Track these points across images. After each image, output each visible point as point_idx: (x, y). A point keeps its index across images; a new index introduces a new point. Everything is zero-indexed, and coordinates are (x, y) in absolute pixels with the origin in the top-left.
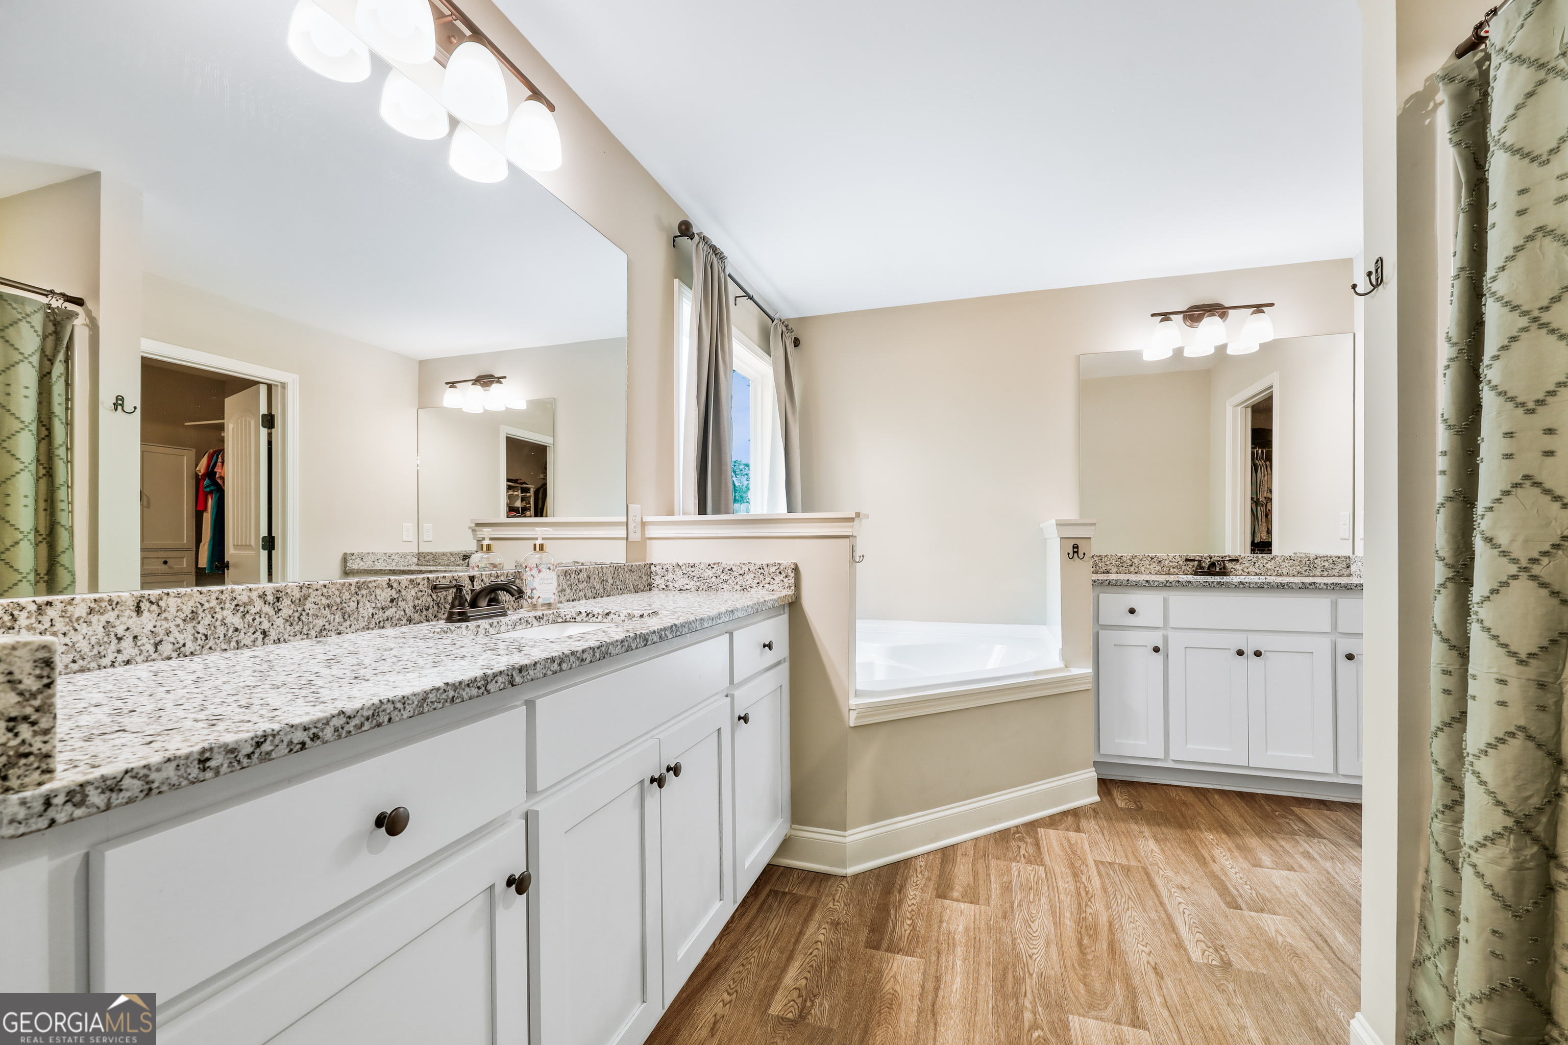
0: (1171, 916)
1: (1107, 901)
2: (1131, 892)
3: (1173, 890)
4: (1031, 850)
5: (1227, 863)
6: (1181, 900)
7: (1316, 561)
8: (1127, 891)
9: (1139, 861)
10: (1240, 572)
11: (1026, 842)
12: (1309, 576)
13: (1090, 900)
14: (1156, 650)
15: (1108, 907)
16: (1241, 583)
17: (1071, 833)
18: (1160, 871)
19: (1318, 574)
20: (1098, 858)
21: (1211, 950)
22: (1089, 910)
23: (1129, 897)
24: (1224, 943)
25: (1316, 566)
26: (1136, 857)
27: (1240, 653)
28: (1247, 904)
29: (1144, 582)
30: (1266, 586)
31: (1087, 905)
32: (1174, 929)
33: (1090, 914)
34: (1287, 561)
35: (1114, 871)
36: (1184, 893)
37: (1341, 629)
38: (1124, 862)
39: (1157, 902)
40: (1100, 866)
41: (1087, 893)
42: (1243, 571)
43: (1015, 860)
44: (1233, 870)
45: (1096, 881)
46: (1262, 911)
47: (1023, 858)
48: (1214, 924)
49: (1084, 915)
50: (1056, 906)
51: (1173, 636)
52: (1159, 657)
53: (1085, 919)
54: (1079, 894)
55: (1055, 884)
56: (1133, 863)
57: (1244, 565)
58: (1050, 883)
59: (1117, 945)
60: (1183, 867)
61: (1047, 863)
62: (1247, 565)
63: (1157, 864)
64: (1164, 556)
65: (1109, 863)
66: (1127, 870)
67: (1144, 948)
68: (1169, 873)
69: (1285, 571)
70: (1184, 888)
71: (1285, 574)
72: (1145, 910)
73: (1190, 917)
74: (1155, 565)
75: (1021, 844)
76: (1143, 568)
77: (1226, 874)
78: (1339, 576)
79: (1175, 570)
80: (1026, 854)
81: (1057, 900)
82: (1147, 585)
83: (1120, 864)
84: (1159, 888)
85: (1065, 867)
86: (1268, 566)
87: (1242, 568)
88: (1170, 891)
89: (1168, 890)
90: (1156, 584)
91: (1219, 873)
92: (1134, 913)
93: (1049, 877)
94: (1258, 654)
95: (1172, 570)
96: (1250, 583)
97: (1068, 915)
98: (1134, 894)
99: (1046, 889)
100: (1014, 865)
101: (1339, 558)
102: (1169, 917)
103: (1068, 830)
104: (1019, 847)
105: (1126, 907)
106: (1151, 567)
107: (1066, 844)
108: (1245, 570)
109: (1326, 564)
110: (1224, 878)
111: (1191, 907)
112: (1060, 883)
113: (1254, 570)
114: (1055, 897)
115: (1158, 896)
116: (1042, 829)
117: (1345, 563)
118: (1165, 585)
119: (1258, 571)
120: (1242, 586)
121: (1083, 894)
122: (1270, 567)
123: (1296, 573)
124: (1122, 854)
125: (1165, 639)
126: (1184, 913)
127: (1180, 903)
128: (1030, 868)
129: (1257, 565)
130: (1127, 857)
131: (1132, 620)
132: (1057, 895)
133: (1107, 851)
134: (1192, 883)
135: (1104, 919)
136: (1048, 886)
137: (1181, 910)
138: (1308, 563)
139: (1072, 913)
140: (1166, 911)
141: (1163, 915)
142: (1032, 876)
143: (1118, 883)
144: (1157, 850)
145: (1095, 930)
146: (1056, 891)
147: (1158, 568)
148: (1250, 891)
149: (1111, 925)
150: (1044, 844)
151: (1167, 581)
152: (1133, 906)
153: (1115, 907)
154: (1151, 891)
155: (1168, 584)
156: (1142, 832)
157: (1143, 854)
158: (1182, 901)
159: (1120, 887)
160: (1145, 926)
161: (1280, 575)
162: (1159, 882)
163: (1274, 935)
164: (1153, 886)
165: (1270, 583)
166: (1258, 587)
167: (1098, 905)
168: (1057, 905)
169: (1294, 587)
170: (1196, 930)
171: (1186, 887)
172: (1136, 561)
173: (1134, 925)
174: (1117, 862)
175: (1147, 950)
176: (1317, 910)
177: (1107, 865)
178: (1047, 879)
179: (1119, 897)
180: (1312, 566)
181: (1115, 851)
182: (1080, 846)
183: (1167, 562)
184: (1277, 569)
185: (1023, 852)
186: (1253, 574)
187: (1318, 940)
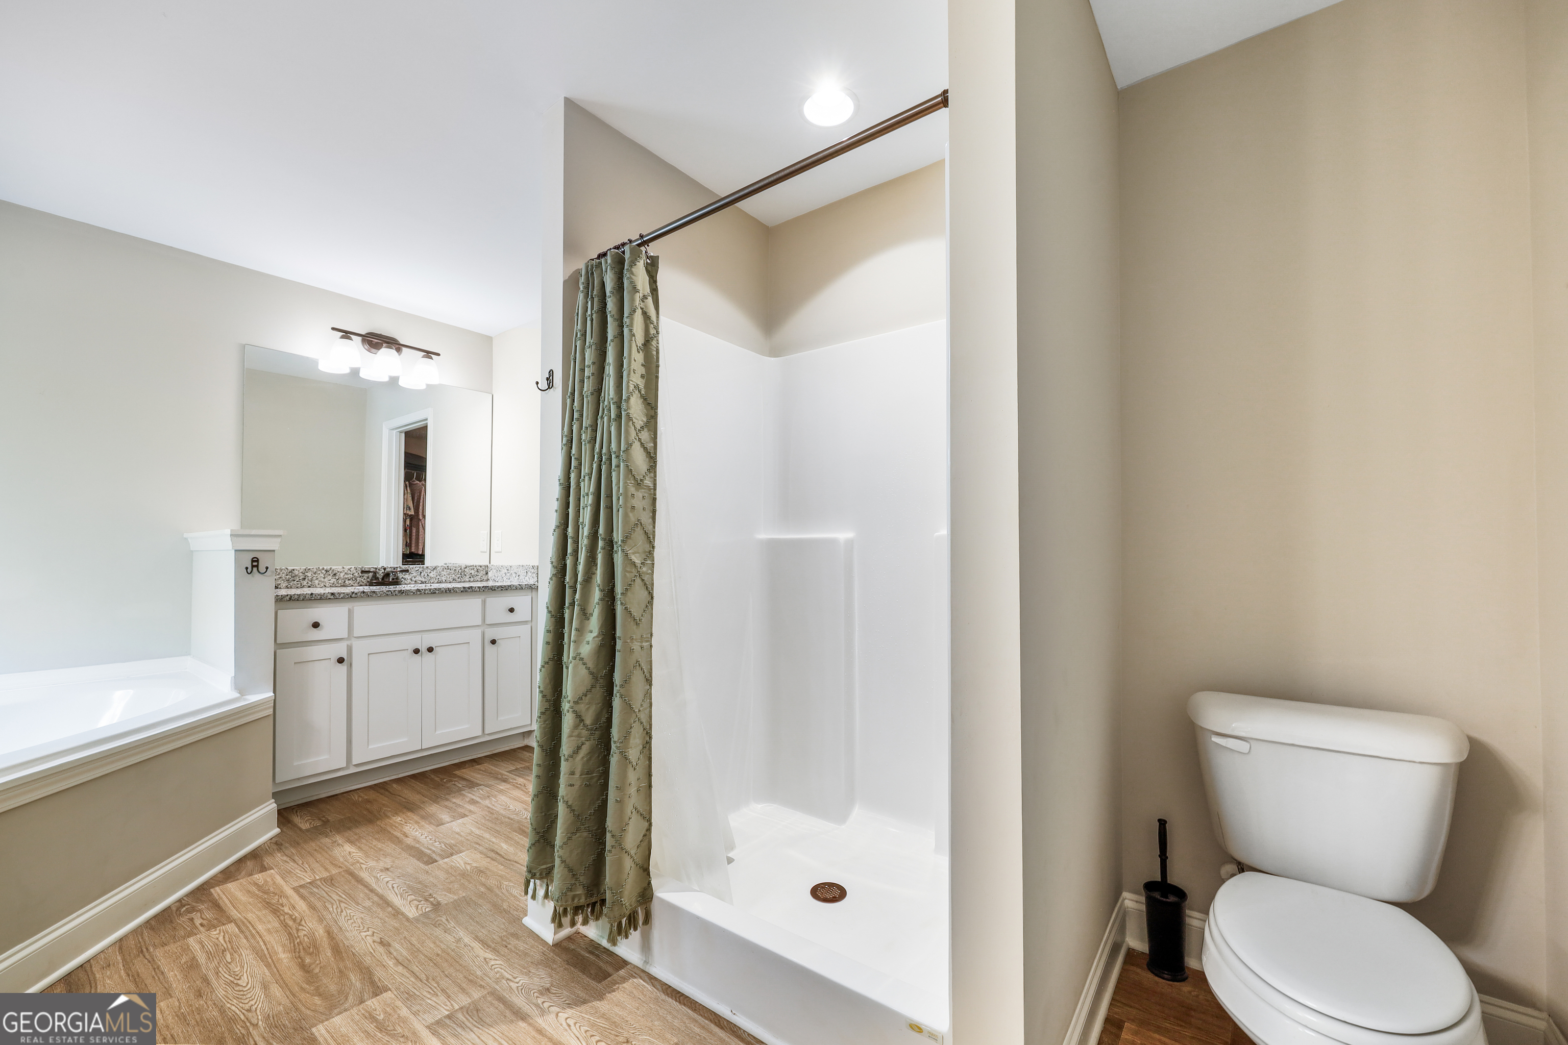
0: (383, 896)
1: (319, 916)
2: (340, 896)
3: (378, 875)
4: (209, 915)
5: (417, 833)
6: (387, 879)
7: (466, 570)
8: (336, 897)
9: (340, 867)
10: (409, 581)
11: (200, 911)
12: (461, 582)
13: (300, 925)
14: (341, 661)
15: (321, 920)
16: (418, 590)
17: (256, 876)
18: (363, 866)
19: (467, 580)
20: (296, 884)
21: (422, 902)
22: (301, 934)
23: (340, 901)
24: (431, 892)
25: (465, 573)
26: (335, 865)
27: (416, 651)
28: (440, 855)
29: (329, 595)
30: (437, 592)
31: (298, 930)
32: (388, 903)
33: (305, 935)
34: (445, 570)
35: (318, 887)
36: (389, 873)
37: (488, 622)
38: (325, 874)
39: (367, 892)
40: (301, 890)
41: (294, 920)
42: (411, 579)
43: (191, 934)
44: (423, 837)
45: (301, 905)
46: (452, 855)
47: (201, 929)
48: (420, 883)
49: (298, 940)
50: (262, 950)
51: (357, 645)
52: (343, 668)
53: (300, 943)
54: (286, 926)
55: (254, 932)
56: (334, 871)
57: (412, 575)
58: (248, 933)
59: (341, 945)
60: (382, 853)
61: (236, 917)
62: (415, 574)
63: (358, 862)
64: (339, 568)
65: (310, 883)
66: (330, 881)
67: (367, 933)
68: (372, 863)
69: (444, 579)
70: (388, 869)
71: (444, 581)
72: (358, 904)
73: (399, 888)
74: (330, 577)
75: (193, 915)
76: (317, 582)
77: (418, 842)
78: (481, 581)
79: (350, 582)
80: (205, 922)
81: (262, 943)
82: (332, 597)
83: (321, 879)
84: (366, 880)
85: (260, 910)
86: (431, 575)
87: (410, 577)
88: (376, 878)
89: (374, 877)
90: (342, 596)
91: (412, 843)
92: (348, 912)
93: (244, 928)
94: (430, 650)
95: (347, 582)
96: (425, 590)
97: (280, 950)
98: (344, 896)
99: (245, 941)
100: (191, 941)
101: (481, 567)
102: (381, 897)
103: (251, 875)
104: (192, 920)
105: (339, 910)
106: (326, 580)
107: (254, 889)
108: (413, 579)
109: (473, 572)
110: (417, 846)
111: (397, 880)
112: (260, 927)
113: (420, 579)
114: (258, 942)
115: (367, 886)
116: (217, 889)
117: (484, 570)
118: (351, 597)
119: (423, 580)
120: (418, 593)
121: (290, 923)
122: (432, 576)
123: (452, 580)
124: (321, 869)
125: (350, 649)
126: (393, 887)
127: (388, 882)
128: (215, 933)
129: (422, 574)
130: (326, 869)
131: (316, 635)
132: (260, 940)
133: (304, 874)
134: (393, 862)
135: (320, 932)
136: (246, 938)
137: (390, 887)
138: (460, 571)
139: (284, 946)
140: (377, 894)
141: (376, 899)
142: (221, 939)
143: (325, 895)
144: (354, 851)
145: (315, 947)
146: (258, 937)
147: (333, 580)
148: (440, 845)
149: (329, 933)
150: (225, 902)
151: (353, 593)
152: (346, 906)
153: (329, 917)
154: (360, 886)
155: (353, 595)
156: (335, 842)
157: (341, 860)
158: (389, 879)
159: (328, 897)
160: (362, 916)
161: (440, 582)
162: (364, 875)
163: (464, 867)
164: (360, 881)
165: (440, 589)
166: (432, 593)
167: (310, 925)
168: (264, 947)
169: (458, 591)
170: (407, 894)
171: (389, 867)
172: (309, 574)
173: (352, 921)
174: (318, 878)
175: (370, 933)
176: (487, 836)
177: (308, 885)
178: (242, 932)
179: (329, 906)
180: (463, 574)
181: (312, 869)
182: (271, 883)
183: (342, 575)
184: (438, 577)
185: (198, 922)
186: (420, 582)
187: (493, 855)
